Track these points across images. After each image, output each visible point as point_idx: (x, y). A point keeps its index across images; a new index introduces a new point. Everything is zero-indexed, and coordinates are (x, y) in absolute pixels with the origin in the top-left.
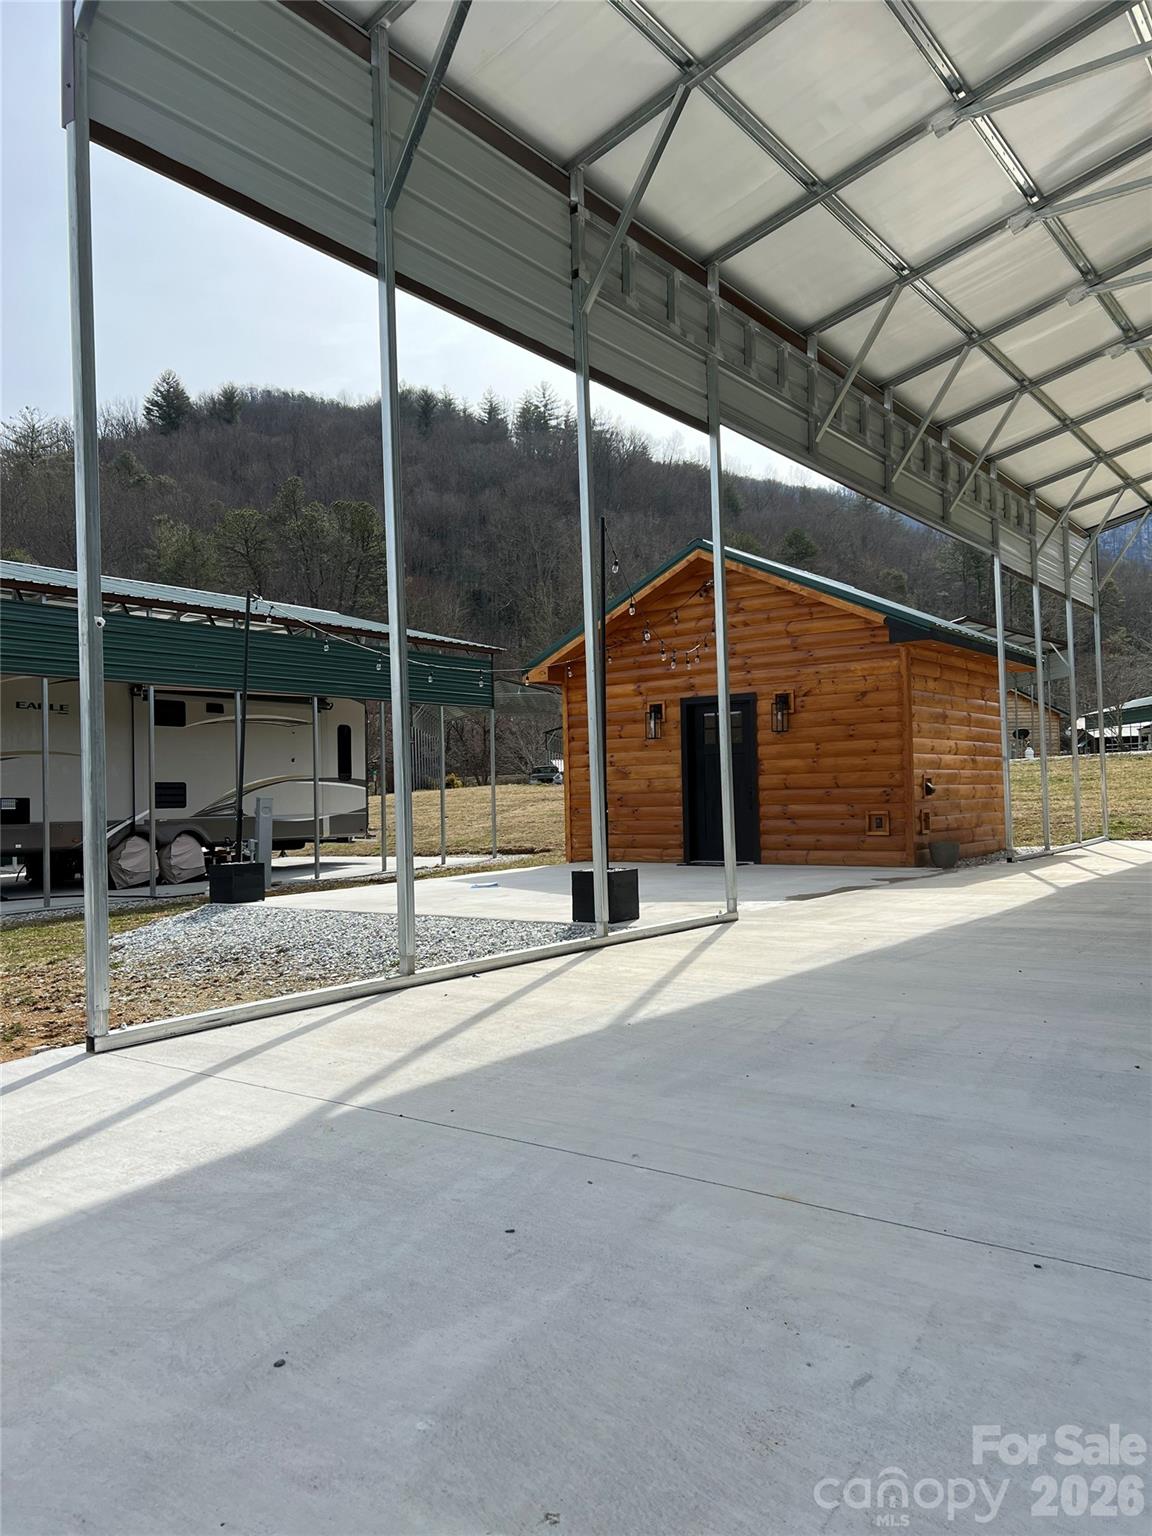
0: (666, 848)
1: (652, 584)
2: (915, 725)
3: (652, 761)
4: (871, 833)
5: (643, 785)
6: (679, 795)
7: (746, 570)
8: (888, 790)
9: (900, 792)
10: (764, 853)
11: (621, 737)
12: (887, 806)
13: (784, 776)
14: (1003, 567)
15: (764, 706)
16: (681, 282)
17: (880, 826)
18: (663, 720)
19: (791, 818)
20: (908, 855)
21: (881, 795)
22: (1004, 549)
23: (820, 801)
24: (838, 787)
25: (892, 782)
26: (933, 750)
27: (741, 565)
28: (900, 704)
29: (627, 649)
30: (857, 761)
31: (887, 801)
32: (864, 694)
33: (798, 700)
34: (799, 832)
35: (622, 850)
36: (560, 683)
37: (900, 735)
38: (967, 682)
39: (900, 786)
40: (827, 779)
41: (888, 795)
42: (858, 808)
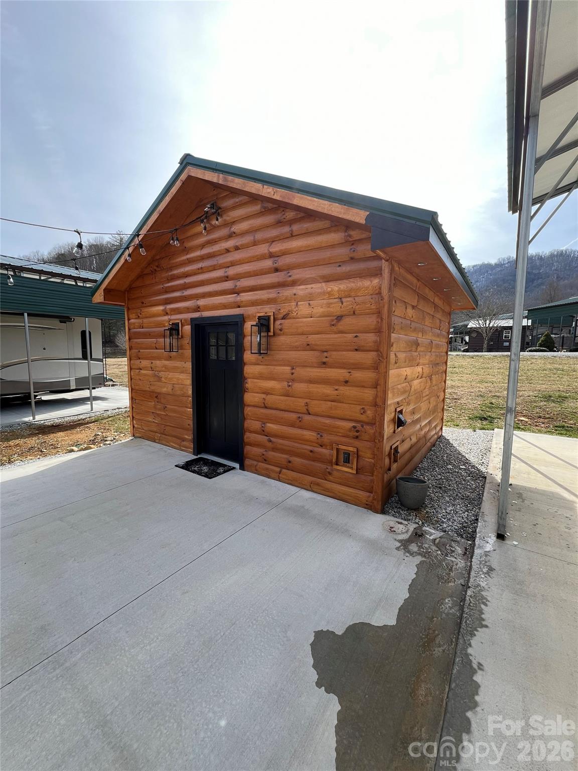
2: (392, 356)
3: (174, 370)
4: (339, 468)
5: (169, 388)
6: (190, 400)
8: (358, 425)
9: (370, 430)
10: (248, 462)
12: (357, 443)
13: (263, 396)
15: (249, 327)
17: (347, 460)
18: (180, 336)
20: (374, 499)
21: (350, 430)
23: (292, 425)
24: (310, 414)
25: (363, 418)
28: (378, 331)
30: (328, 390)
31: (357, 437)
32: (339, 318)
33: (278, 322)
34: (274, 449)
37: (375, 367)
39: (372, 424)
40: (300, 403)
41: (357, 431)
42: (327, 438)
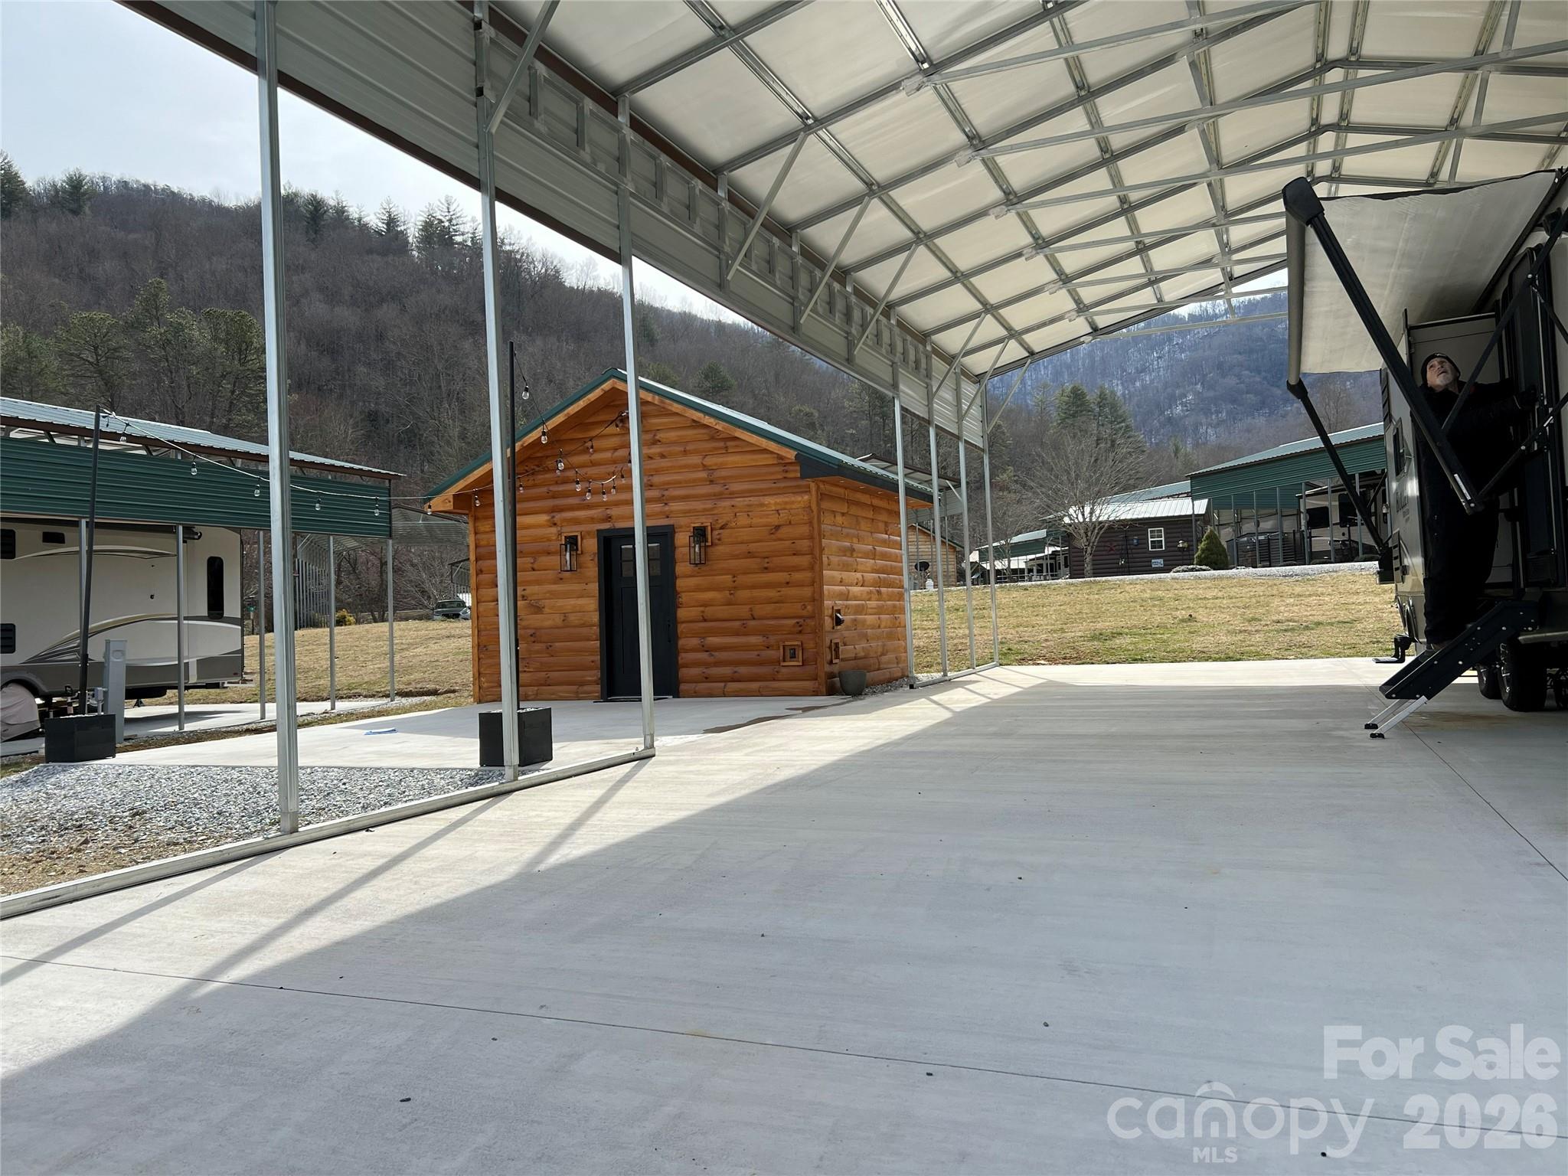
0: (582, 684)
1: (566, 412)
2: (825, 559)
3: (566, 595)
4: (786, 664)
5: (558, 620)
6: (596, 630)
7: (662, 402)
8: (801, 621)
9: (811, 623)
10: (683, 687)
11: (534, 570)
12: (800, 637)
13: (702, 609)
14: (903, 409)
15: (682, 538)
16: (591, 110)
17: (793, 656)
18: (579, 552)
19: (707, 650)
20: (819, 684)
21: (794, 626)
22: (904, 393)
23: (737, 634)
24: (754, 619)
25: (804, 613)
26: (841, 582)
27: (657, 397)
28: (811, 538)
29: (540, 477)
30: (772, 593)
31: (800, 632)
32: (778, 527)
33: (716, 533)
34: (718, 664)
35: (536, 688)
36: (467, 512)
37: (811, 568)
38: (871, 517)
39: (812, 617)
40: (744, 611)
41: (801, 626)
42: (772, 639)
